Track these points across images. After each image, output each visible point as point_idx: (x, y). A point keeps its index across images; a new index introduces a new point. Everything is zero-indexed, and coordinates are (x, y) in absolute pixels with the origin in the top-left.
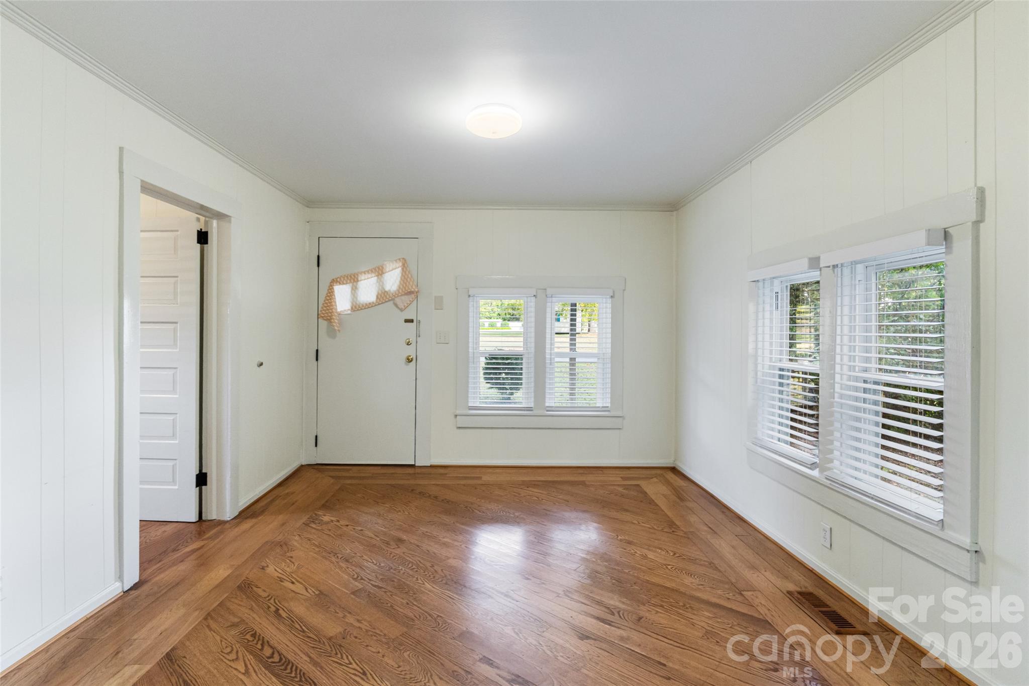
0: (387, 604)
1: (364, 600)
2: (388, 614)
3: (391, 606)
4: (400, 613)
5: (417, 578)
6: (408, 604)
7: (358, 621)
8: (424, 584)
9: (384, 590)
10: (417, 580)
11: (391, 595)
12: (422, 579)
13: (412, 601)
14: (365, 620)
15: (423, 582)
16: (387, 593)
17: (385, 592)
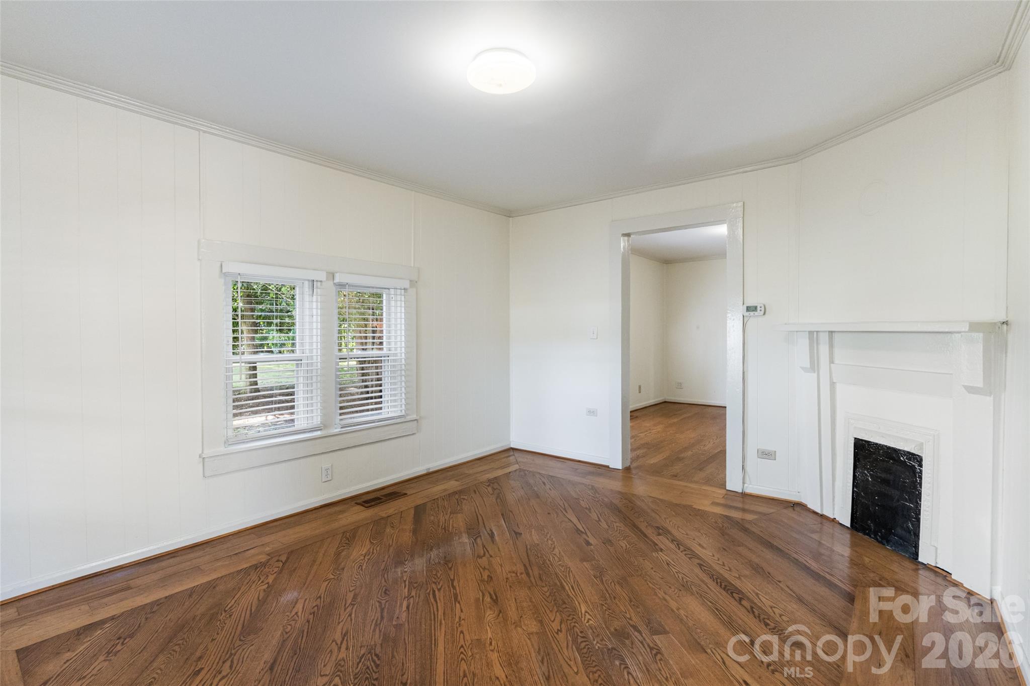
0: (634, 605)
1: (656, 618)
2: (637, 595)
3: (631, 601)
4: (626, 592)
5: (588, 622)
6: (615, 598)
7: (666, 600)
8: (586, 612)
9: (630, 622)
10: (589, 619)
11: (626, 613)
12: (583, 619)
13: (609, 599)
14: (659, 598)
15: (585, 615)
16: (629, 616)
17: (630, 619)
